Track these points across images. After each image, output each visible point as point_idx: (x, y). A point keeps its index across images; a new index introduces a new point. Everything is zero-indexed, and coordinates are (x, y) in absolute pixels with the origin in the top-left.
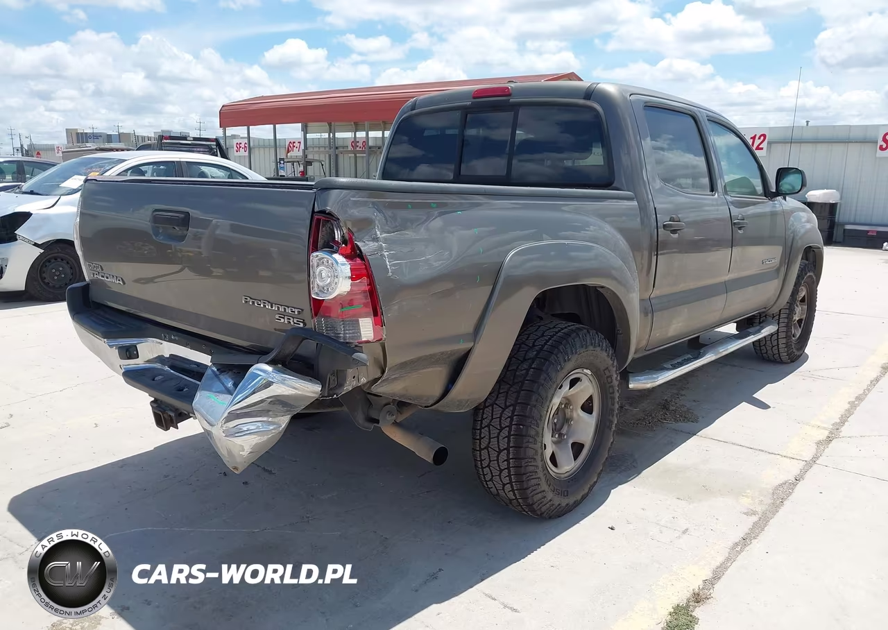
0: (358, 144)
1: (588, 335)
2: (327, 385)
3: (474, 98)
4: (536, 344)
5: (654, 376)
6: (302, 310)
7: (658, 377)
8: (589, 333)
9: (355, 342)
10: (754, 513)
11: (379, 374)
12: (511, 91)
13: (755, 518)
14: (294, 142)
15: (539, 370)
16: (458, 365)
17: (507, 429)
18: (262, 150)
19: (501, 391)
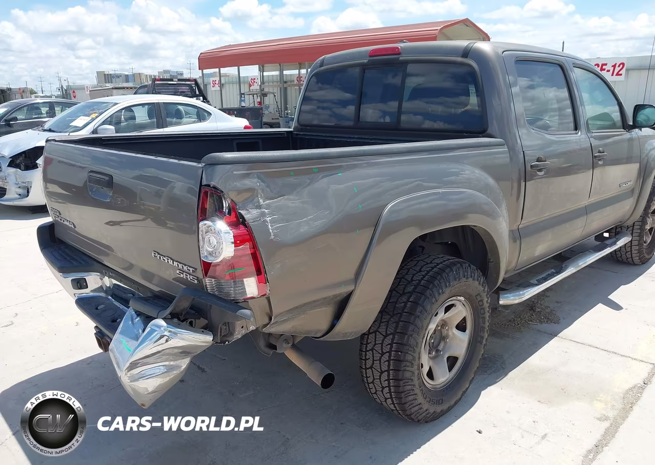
0: (301, 79)
1: (461, 269)
2: (219, 334)
3: (370, 56)
4: (414, 279)
5: (521, 293)
6: (196, 269)
7: (524, 294)
8: (462, 266)
9: (241, 298)
10: (606, 418)
11: (267, 321)
12: (400, 51)
13: (607, 424)
14: (254, 79)
15: (416, 303)
16: (342, 305)
17: (388, 354)
18: (231, 85)
19: (383, 320)
